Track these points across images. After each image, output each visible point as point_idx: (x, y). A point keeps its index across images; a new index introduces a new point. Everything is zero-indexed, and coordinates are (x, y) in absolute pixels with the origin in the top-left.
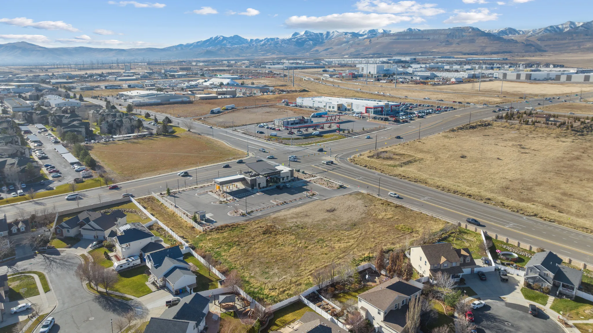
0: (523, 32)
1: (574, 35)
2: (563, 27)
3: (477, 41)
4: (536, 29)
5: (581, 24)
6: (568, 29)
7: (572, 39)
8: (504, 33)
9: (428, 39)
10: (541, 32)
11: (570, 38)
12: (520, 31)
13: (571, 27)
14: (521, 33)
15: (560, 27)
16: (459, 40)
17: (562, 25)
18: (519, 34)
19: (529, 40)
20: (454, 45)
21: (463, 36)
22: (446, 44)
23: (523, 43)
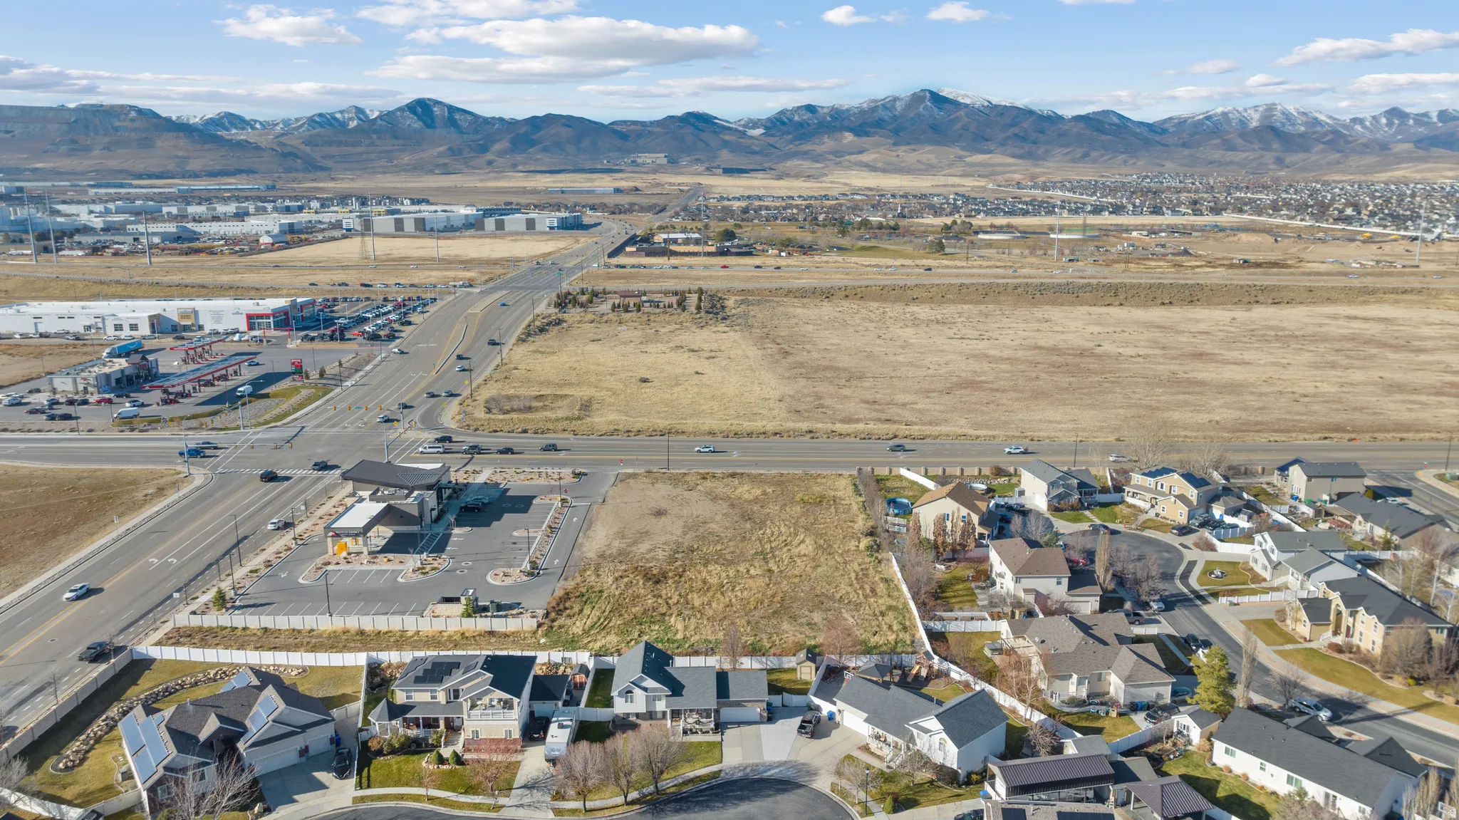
0: (261, 123)
1: (374, 136)
2: (344, 118)
3: (159, 143)
4: (289, 120)
5: (376, 114)
6: (355, 123)
7: (372, 144)
8: (217, 125)
9: (8, 132)
10: (302, 125)
11: (368, 141)
12: (256, 121)
13: (361, 119)
14: (258, 126)
15: (338, 116)
16: (106, 139)
17: (341, 112)
18: (253, 128)
19: (285, 145)
20: (96, 153)
21: (116, 129)
22: (71, 150)
23: (273, 149)
